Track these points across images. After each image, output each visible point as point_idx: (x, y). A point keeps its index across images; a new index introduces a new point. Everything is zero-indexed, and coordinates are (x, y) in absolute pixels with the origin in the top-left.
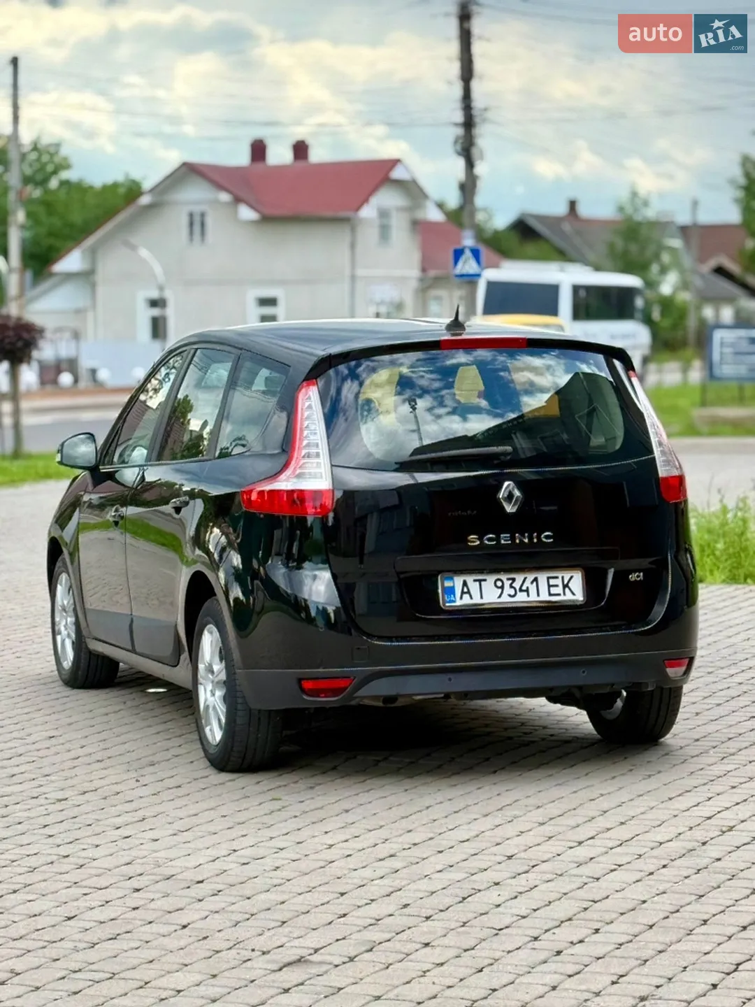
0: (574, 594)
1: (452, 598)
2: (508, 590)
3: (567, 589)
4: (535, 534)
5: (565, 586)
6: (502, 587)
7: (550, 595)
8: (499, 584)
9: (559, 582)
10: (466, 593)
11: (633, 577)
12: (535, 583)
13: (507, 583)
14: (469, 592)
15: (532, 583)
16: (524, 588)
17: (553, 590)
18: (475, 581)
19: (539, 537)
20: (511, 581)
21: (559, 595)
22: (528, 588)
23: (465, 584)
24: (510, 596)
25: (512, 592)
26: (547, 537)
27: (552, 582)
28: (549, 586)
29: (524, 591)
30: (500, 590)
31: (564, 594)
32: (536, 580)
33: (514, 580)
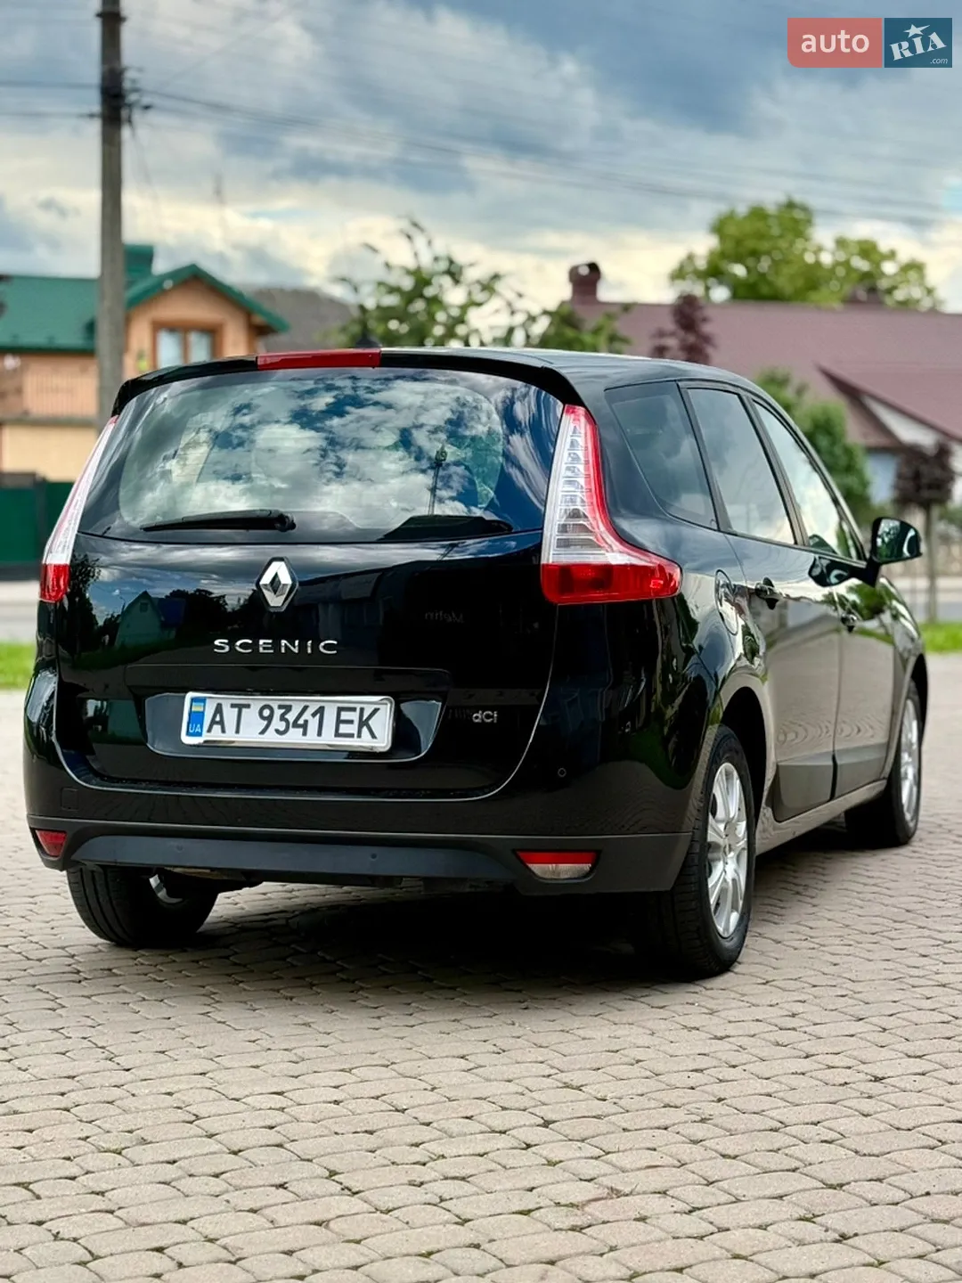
0: (373, 736)
1: (198, 730)
2: (277, 723)
3: (365, 729)
4: (310, 642)
5: (363, 723)
6: (269, 719)
7: (337, 734)
8: (266, 713)
9: (355, 716)
10: (217, 723)
11: (478, 717)
12: (318, 716)
13: (278, 713)
14: (221, 723)
15: (314, 715)
16: (301, 722)
17: (344, 729)
18: (233, 706)
19: (315, 647)
20: (283, 711)
21: (351, 736)
22: (306, 721)
23: (219, 710)
24: (277, 731)
25: (282, 726)
26: (327, 647)
27: (345, 715)
28: (339, 721)
29: (300, 726)
30: (266, 722)
31: (359, 736)
32: (321, 711)
33: (288, 709)
